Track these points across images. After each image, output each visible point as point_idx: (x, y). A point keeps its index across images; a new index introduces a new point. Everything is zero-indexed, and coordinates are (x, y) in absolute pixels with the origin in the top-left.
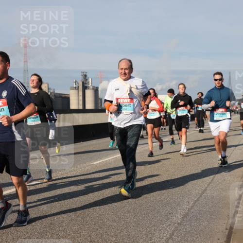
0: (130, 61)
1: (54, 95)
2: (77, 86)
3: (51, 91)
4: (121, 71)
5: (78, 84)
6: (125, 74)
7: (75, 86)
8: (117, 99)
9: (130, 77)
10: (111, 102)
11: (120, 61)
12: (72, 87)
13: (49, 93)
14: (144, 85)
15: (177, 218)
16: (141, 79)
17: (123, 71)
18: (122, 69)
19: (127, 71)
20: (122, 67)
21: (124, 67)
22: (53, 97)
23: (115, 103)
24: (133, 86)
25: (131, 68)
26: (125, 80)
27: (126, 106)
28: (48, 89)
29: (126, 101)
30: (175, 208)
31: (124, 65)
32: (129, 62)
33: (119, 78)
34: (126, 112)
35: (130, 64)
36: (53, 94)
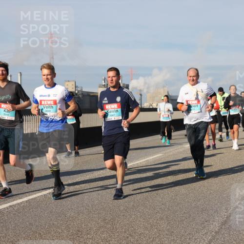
0: (197, 70)
1: (82, 94)
2: (106, 84)
3: (79, 89)
4: (190, 78)
5: (107, 81)
6: (193, 80)
7: (104, 84)
8: (187, 101)
9: (197, 82)
10: (182, 103)
11: (189, 70)
12: (100, 85)
13: (77, 92)
14: (210, 88)
15: (215, 226)
16: (207, 84)
17: (192, 78)
18: (191, 77)
19: (195, 78)
20: (191, 75)
21: (192, 75)
22: (80, 96)
23: (185, 103)
24: (199, 90)
25: (197, 75)
26: (193, 85)
27: (194, 106)
28: (76, 87)
29: (194, 102)
30: (212, 215)
31: (192, 73)
32: (195, 71)
33: (188, 84)
34: (195, 111)
35: (197, 72)
36: (80, 92)
